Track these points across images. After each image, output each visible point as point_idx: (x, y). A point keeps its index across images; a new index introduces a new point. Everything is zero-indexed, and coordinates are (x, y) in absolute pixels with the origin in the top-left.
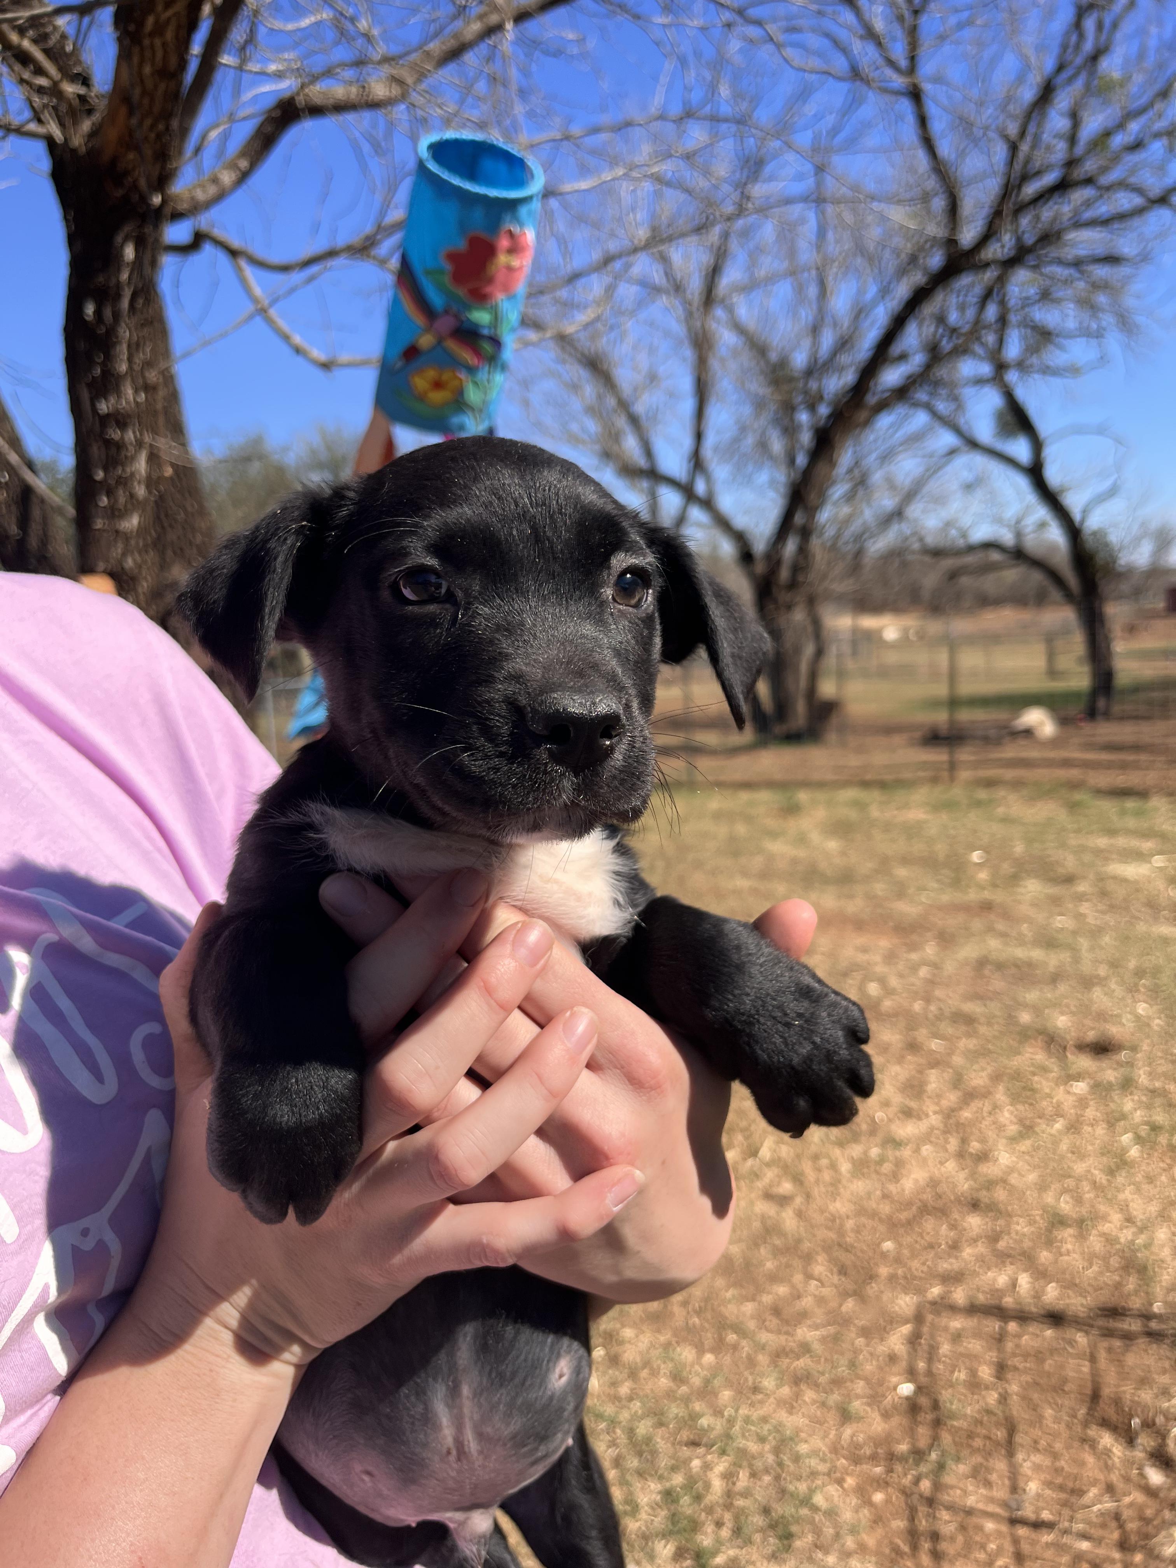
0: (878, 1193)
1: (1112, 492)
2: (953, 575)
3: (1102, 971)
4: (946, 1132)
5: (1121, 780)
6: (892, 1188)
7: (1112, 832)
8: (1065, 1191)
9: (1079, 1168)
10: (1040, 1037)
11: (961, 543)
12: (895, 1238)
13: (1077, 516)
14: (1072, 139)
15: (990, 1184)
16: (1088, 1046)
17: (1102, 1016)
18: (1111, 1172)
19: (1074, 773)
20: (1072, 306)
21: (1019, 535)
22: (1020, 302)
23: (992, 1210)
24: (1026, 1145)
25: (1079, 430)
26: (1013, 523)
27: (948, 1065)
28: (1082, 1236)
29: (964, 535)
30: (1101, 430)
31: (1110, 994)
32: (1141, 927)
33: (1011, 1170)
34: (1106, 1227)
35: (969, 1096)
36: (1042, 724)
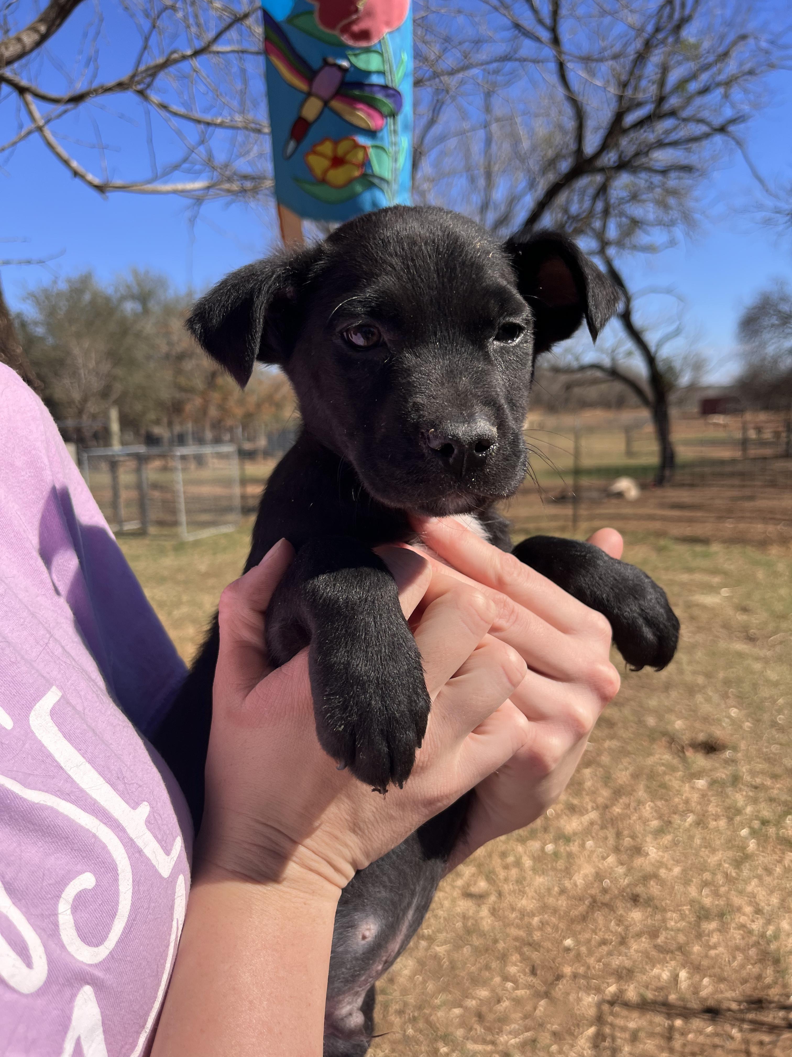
0: (556, 889)
1: (677, 333)
2: (568, 387)
3: (701, 680)
4: (603, 827)
5: (688, 531)
6: (567, 884)
7: (690, 570)
8: (706, 884)
9: (713, 860)
10: (664, 739)
11: (575, 364)
12: (574, 935)
13: (653, 349)
14: (662, 83)
15: (646, 878)
16: (700, 745)
17: (706, 719)
18: (738, 864)
19: (657, 525)
20: (651, 205)
21: (613, 360)
22: (617, 201)
23: (649, 906)
24: (667, 839)
25: (654, 290)
26: (610, 351)
27: (599, 765)
28: (723, 929)
29: (577, 359)
30: (669, 291)
31: (708, 700)
32: (722, 645)
33: (661, 864)
34: (742, 919)
35: (618, 793)
36: (629, 489)
